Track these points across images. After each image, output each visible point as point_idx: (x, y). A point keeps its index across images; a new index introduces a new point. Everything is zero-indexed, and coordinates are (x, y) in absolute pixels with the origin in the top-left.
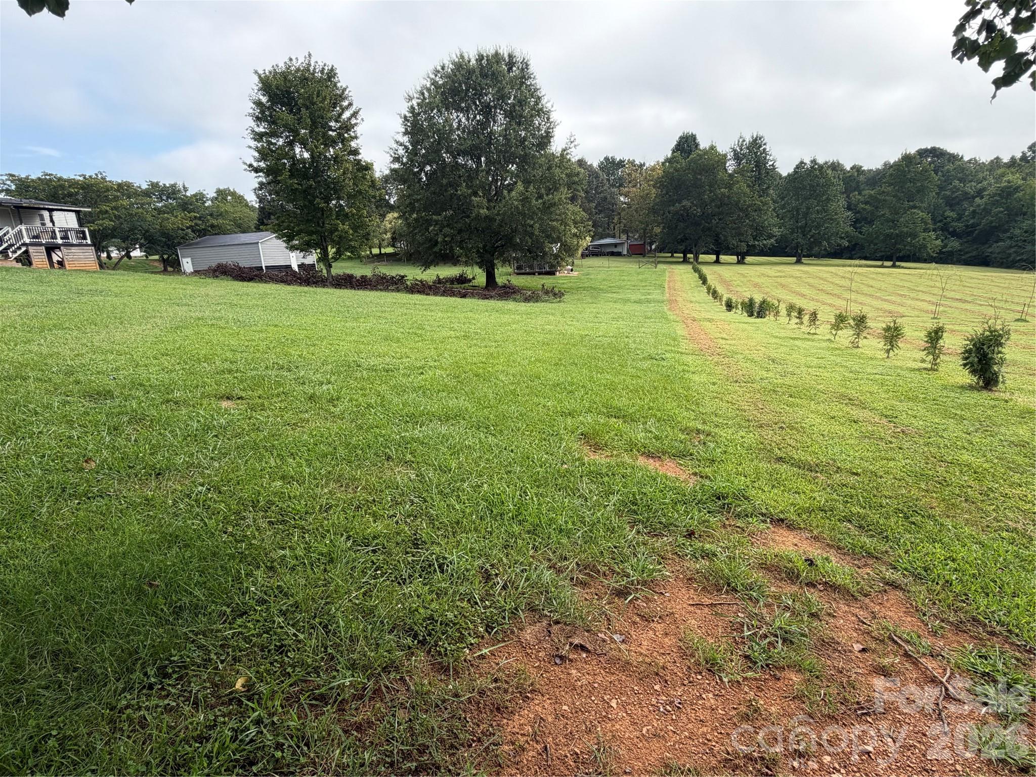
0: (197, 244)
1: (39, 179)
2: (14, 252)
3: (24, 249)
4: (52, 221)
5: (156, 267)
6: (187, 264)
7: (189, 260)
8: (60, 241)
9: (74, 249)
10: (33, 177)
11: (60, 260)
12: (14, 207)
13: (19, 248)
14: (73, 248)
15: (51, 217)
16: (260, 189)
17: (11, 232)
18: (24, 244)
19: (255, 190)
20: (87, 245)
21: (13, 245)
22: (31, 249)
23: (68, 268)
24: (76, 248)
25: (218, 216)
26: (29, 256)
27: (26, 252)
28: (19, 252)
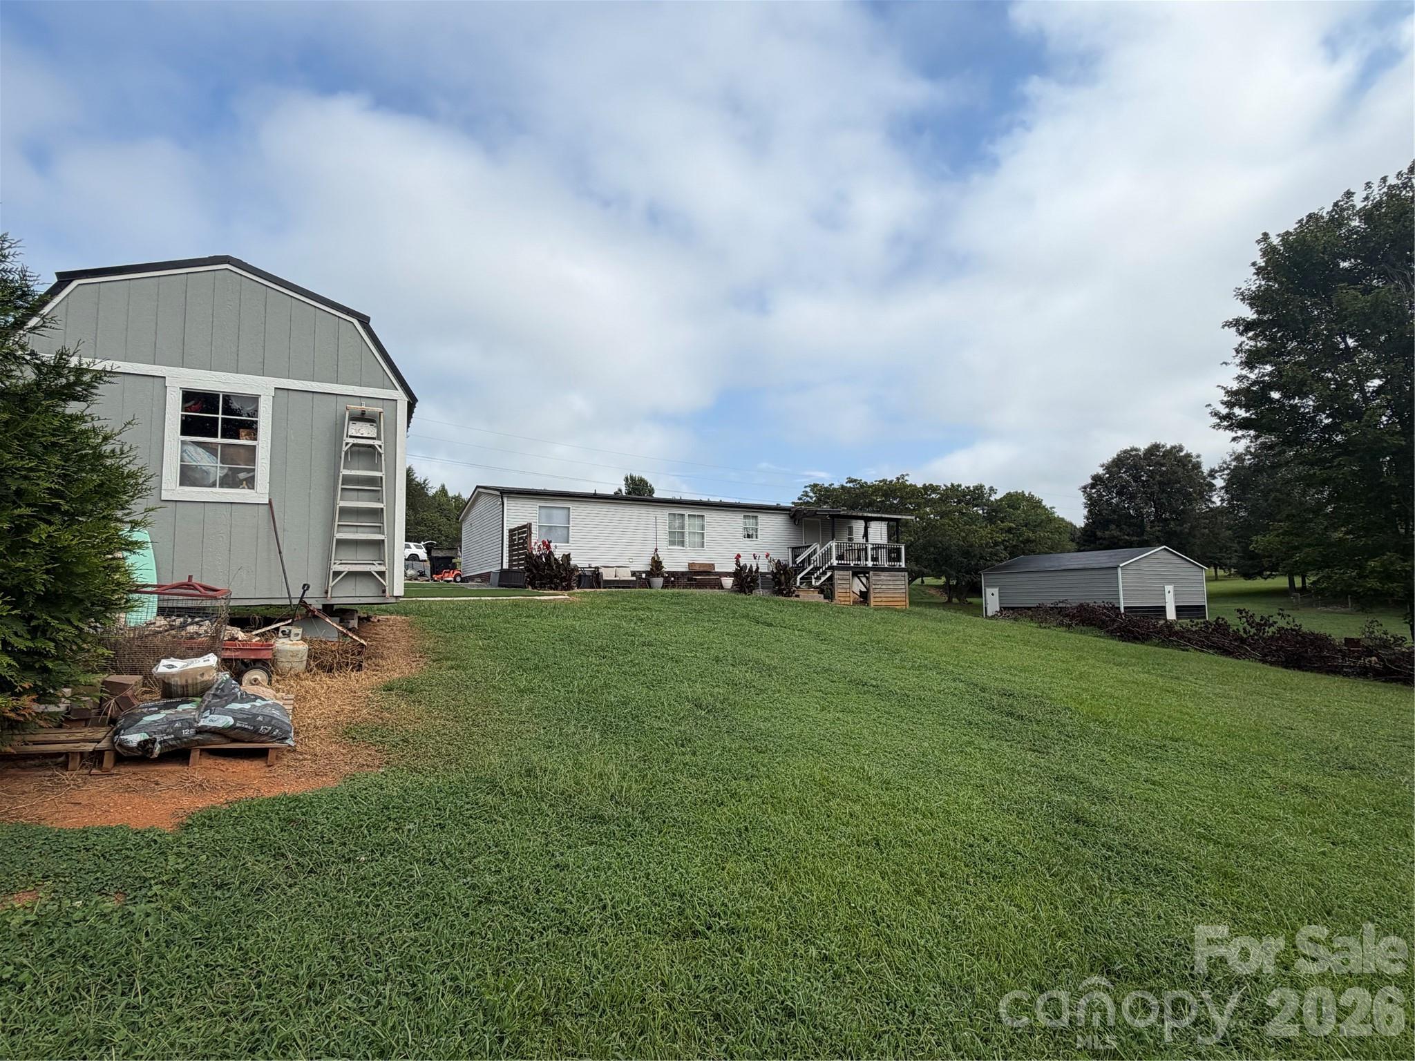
0: (1006, 567)
1: (843, 487)
2: (818, 578)
3: (829, 574)
4: (866, 535)
5: (933, 596)
6: (992, 599)
7: (996, 591)
8: (870, 564)
9: (884, 576)
10: (836, 485)
11: (864, 589)
12: (830, 516)
13: (824, 573)
14: (883, 574)
15: (866, 528)
16: (1093, 486)
17: (819, 552)
18: (831, 568)
19: (1085, 488)
20: (900, 570)
21: (818, 569)
22: (838, 574)
23: (872, 604)
24: (887, 574)
25: (1035, 526)
26: (832, 585)
27: (831, 578)
28: (823, 579)
